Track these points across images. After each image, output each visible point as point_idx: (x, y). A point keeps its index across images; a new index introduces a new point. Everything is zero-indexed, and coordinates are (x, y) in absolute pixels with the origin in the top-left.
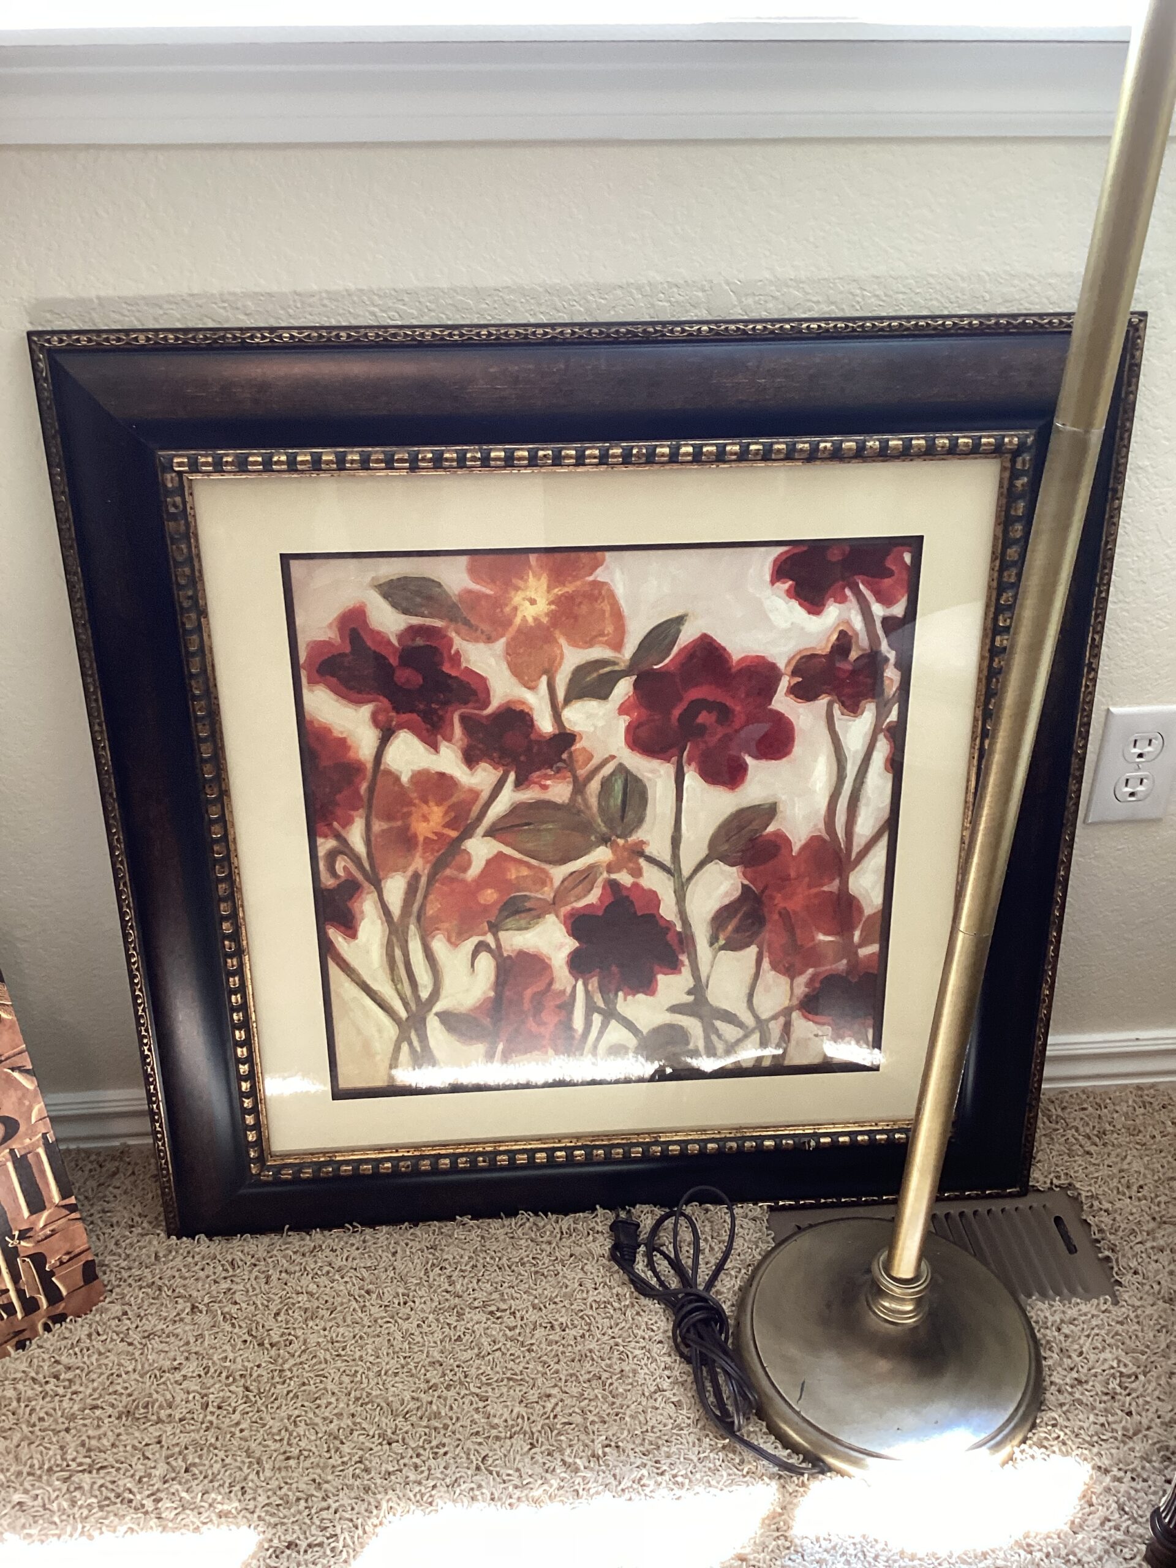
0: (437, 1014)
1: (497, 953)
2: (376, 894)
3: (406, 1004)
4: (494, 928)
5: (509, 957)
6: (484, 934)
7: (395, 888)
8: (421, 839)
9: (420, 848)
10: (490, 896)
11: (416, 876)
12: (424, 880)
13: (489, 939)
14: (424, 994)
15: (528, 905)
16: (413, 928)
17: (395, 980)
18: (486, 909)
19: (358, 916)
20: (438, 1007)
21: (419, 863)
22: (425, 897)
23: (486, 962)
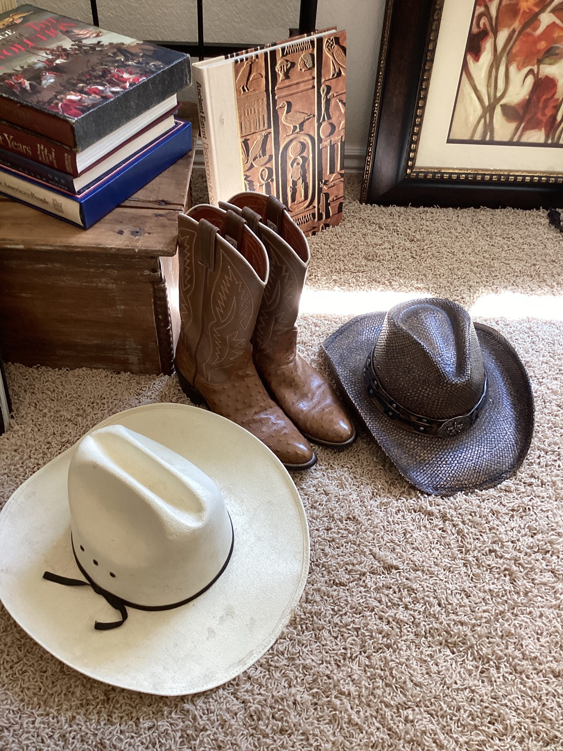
0: (501, 105)
1: (536, 76)
2: (493, 39)
3: (489, 99)
4: (540, 62)
5: (541, 78)
6: (533, 65)
7: (503, 36)
8: (521, 11)
9: (520, 16)
10: (542, 45)
11: (514, 31)
12: (517, 33)
13: (535, 68)
14: (499, 94)
15: (557, 51)
16: (504, 59)
17: (488, 86)
18: (539, 51)
19: (482, 49)
20: (503, 102)
21: (517, 25)
22: (514, 43)
23: (530, 80)
